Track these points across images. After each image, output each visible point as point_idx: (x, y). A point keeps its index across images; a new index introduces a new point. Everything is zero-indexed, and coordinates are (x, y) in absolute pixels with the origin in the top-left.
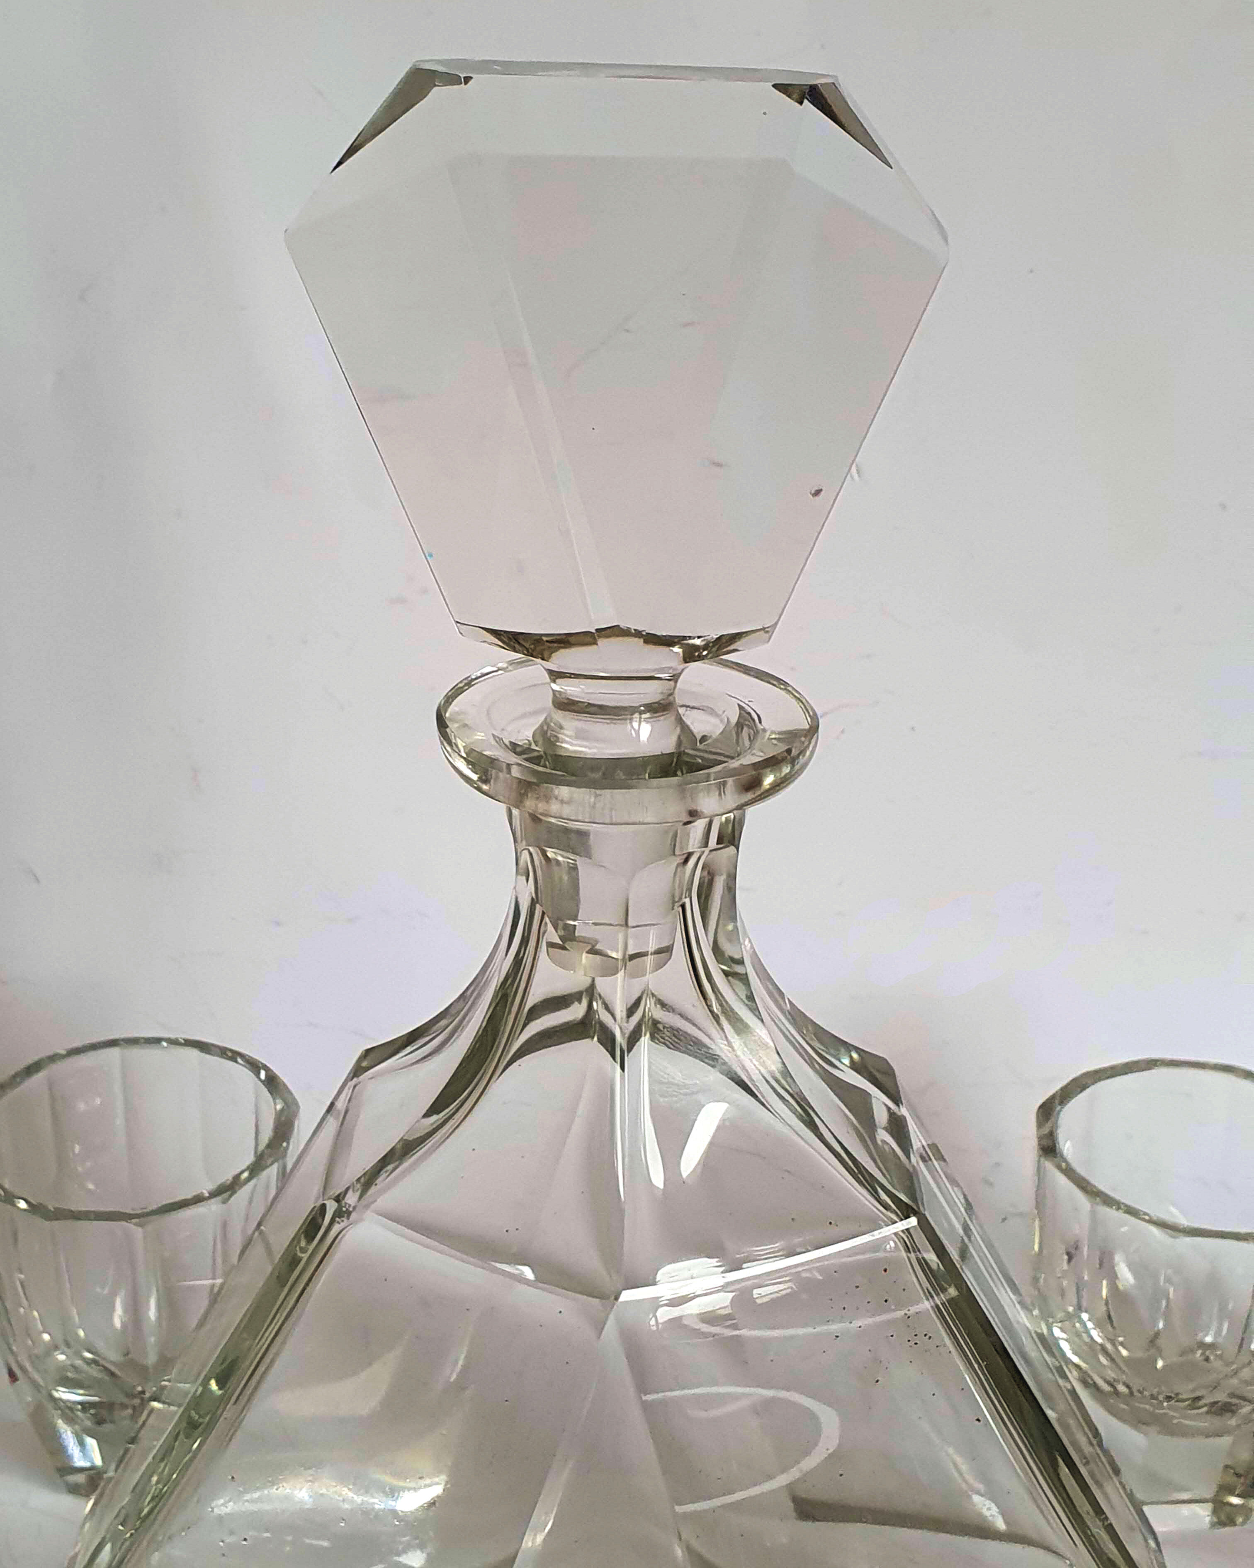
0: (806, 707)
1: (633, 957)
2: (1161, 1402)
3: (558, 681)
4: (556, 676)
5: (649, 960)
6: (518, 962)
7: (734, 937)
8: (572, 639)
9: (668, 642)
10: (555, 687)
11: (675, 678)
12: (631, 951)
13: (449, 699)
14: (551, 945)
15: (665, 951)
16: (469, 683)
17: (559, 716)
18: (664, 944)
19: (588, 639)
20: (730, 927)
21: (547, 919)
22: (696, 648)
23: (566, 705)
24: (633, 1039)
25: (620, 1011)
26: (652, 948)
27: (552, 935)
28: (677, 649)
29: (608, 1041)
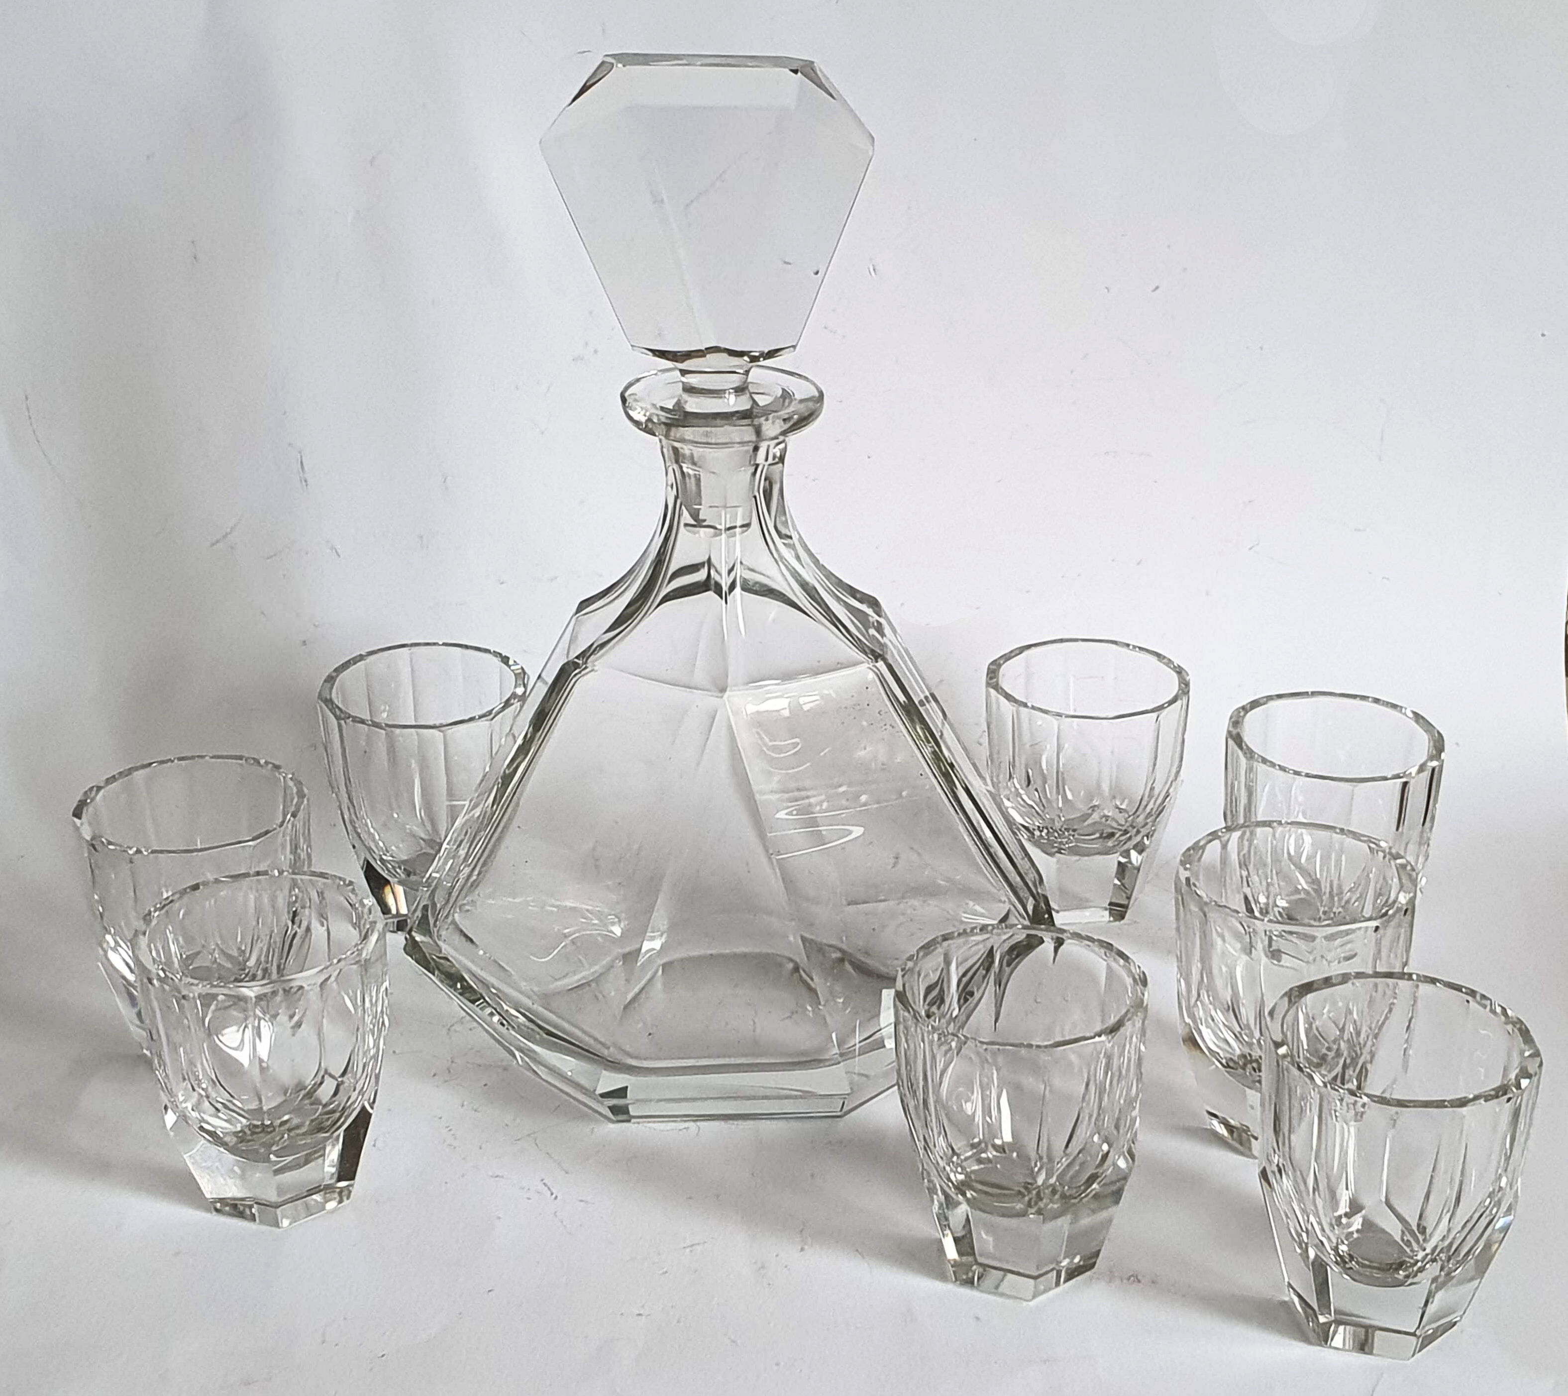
0: (817, 388)
1: (729, 529)
2: (1064, 833)
3: (687, 376)
4: (684, 372)
5: (738, 530)
6: (666, 539)
7: (785, 523)
8: (693, 354)
9: (740, 354)
10: (684, 379)
11: (747, 373)
12: (728, 526)
13: (627, 388)
14: (686, 525)
15: (747, 526)
16: (638, 380)
17: (685, 396)
18: (745, 523)
19: (700, 354)
20: (784, 519)
21: (683, 507)
22: (755, 357)
23: (690, 390)
24: (732, 587)
25: (724, 573)
26: (739, 524)
27: (686, 517)
28: (746, 358)
29: (718, 590)
